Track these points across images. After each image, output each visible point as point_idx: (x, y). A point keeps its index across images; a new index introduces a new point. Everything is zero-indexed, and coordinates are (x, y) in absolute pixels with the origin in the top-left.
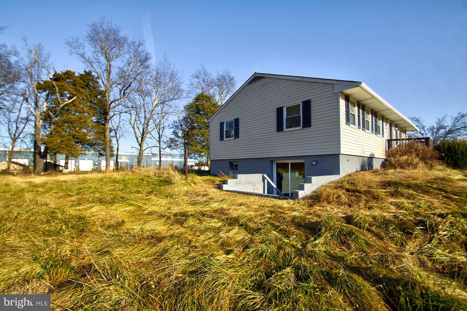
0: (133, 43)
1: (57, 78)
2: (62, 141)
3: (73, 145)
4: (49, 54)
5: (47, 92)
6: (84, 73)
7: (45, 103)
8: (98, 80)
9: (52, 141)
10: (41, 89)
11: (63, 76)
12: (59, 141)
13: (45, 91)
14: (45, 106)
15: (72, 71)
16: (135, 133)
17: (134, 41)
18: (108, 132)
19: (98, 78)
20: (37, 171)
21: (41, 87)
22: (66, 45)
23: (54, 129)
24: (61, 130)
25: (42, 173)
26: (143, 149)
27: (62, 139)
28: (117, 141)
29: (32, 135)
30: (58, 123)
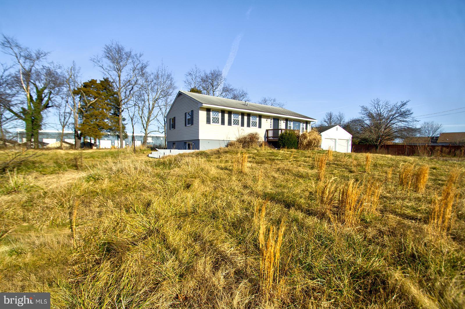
0: (136, 55)
1: (86, 85)
2: (90, 129)
3: (97, 131)
4: (80, 68)
5: (80, 95)
6: (103, 80)
7: (79, 103)
8: (113, 84)
9: (84, 128)
10: (76, 93)
11: (89, 84)
12: (88, 128)
13: (78, 95)
14: (79, 104)
15: (95, 79)
16: (142, 121)
17: (136, 53)
18: (121, 121)
19: (113, 82)
20: (76, 148)
21: (75, 93)
22: (90, 61)
23: (85, 121)
24: (89, 121)
25: (80, 149)
26: (148, 133)
27: (90, 127)
28: (133, 126)
29: (73, 124)
30: (87, 116)
